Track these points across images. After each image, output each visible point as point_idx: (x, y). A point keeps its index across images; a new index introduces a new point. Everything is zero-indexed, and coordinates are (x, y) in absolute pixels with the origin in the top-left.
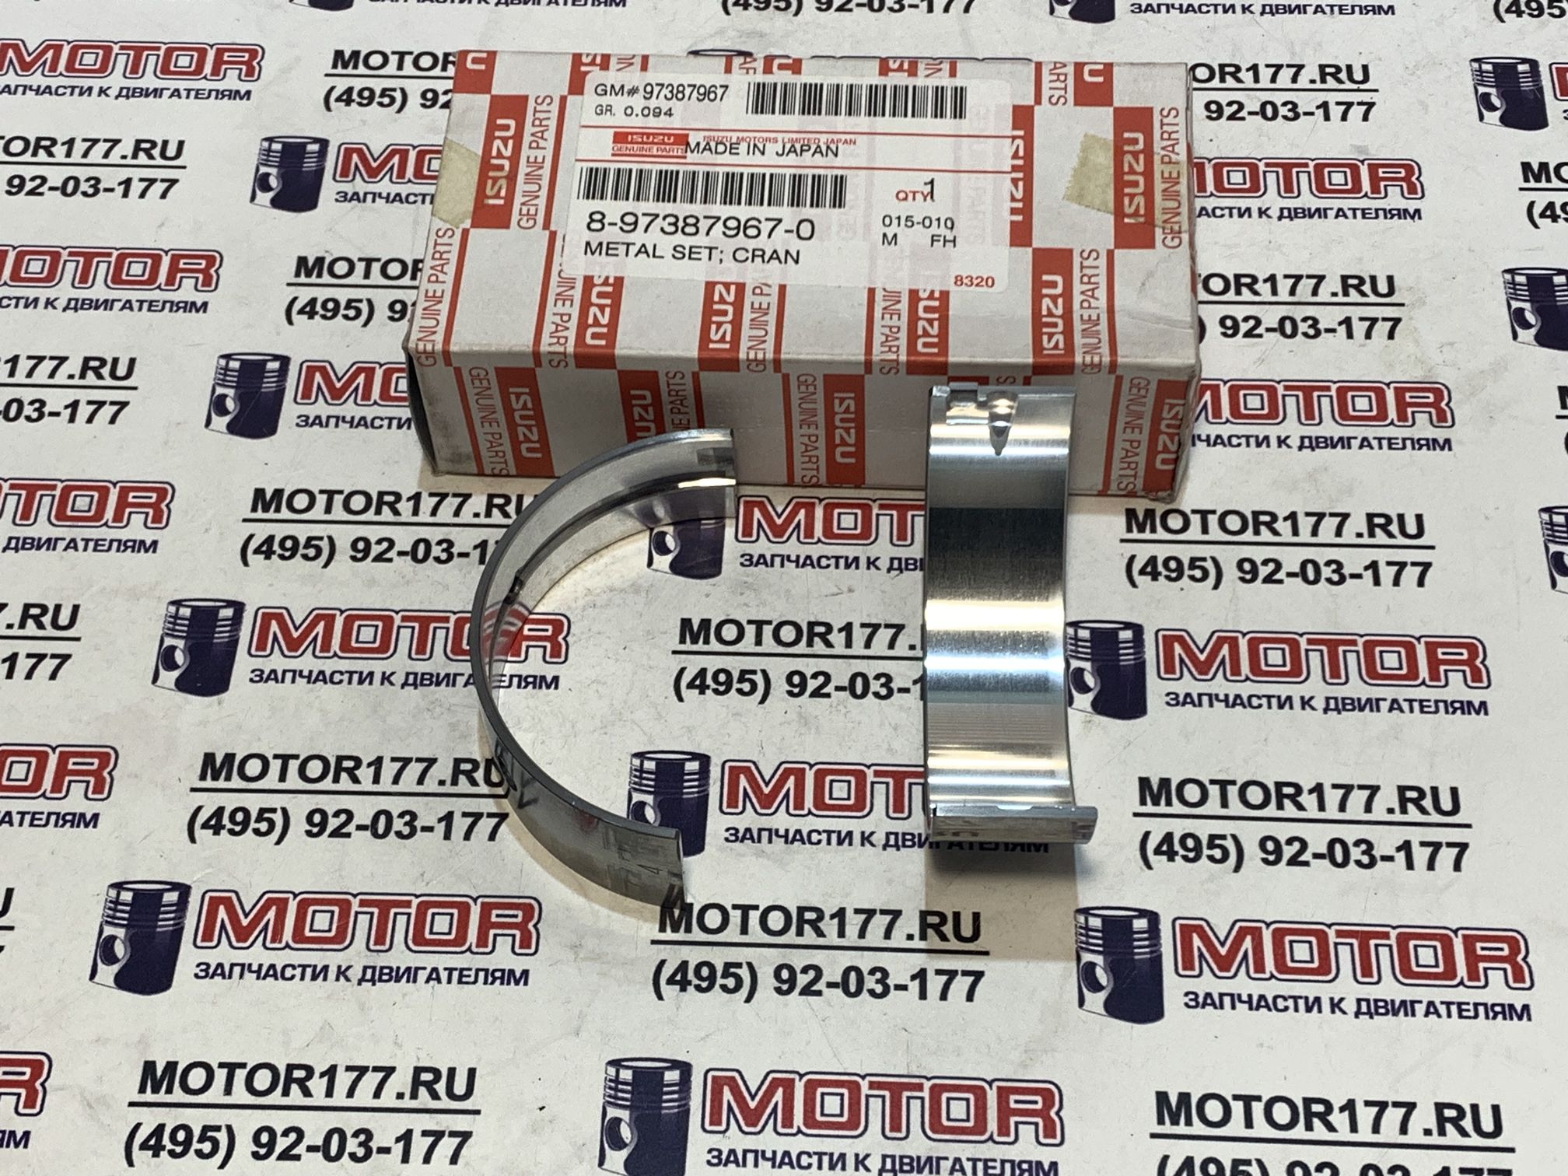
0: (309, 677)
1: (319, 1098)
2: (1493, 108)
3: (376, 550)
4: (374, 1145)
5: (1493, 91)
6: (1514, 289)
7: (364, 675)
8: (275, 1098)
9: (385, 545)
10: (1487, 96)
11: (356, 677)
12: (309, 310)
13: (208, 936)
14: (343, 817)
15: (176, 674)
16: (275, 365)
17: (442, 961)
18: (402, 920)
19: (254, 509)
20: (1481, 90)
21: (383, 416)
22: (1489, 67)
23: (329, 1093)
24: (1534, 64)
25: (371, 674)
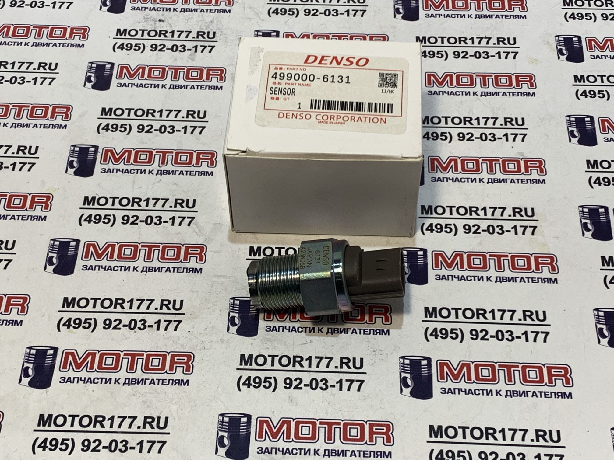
0: (105, 268)
1: (107, 428)
2: (563, 54)
3: (131, 220)
4: (128, 446)
5: (563, 48)
6: (570, 123)
7: (126, 268)
8: (91, 428)
9: (135, 218)
10: (561, 50)
11: (123, 268)
12: (106, 128)
13: (65, 367)
14: (118, 322)
15: (53, 267)
16: (93, 149)
17: (155, 377)
18: (140, 361)
19: (84, 204)
20: (559, 47)
21: (135, 169)
22: (562, 39)
23: (111, 426)
24: (579, 38)
25: (129, 267)
